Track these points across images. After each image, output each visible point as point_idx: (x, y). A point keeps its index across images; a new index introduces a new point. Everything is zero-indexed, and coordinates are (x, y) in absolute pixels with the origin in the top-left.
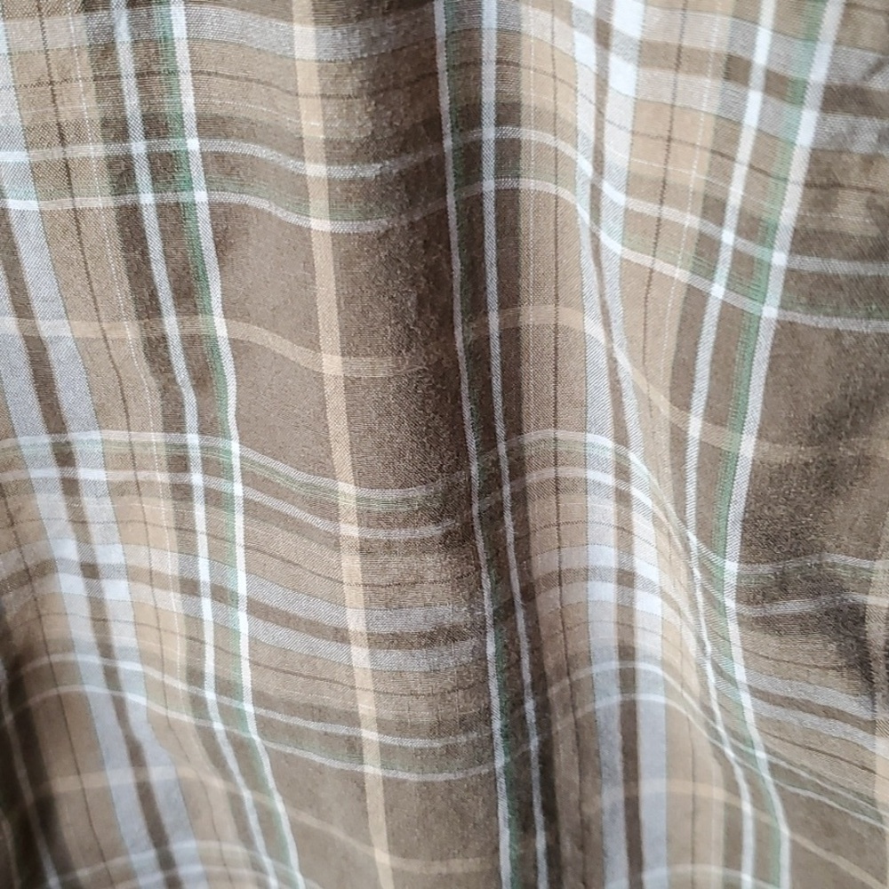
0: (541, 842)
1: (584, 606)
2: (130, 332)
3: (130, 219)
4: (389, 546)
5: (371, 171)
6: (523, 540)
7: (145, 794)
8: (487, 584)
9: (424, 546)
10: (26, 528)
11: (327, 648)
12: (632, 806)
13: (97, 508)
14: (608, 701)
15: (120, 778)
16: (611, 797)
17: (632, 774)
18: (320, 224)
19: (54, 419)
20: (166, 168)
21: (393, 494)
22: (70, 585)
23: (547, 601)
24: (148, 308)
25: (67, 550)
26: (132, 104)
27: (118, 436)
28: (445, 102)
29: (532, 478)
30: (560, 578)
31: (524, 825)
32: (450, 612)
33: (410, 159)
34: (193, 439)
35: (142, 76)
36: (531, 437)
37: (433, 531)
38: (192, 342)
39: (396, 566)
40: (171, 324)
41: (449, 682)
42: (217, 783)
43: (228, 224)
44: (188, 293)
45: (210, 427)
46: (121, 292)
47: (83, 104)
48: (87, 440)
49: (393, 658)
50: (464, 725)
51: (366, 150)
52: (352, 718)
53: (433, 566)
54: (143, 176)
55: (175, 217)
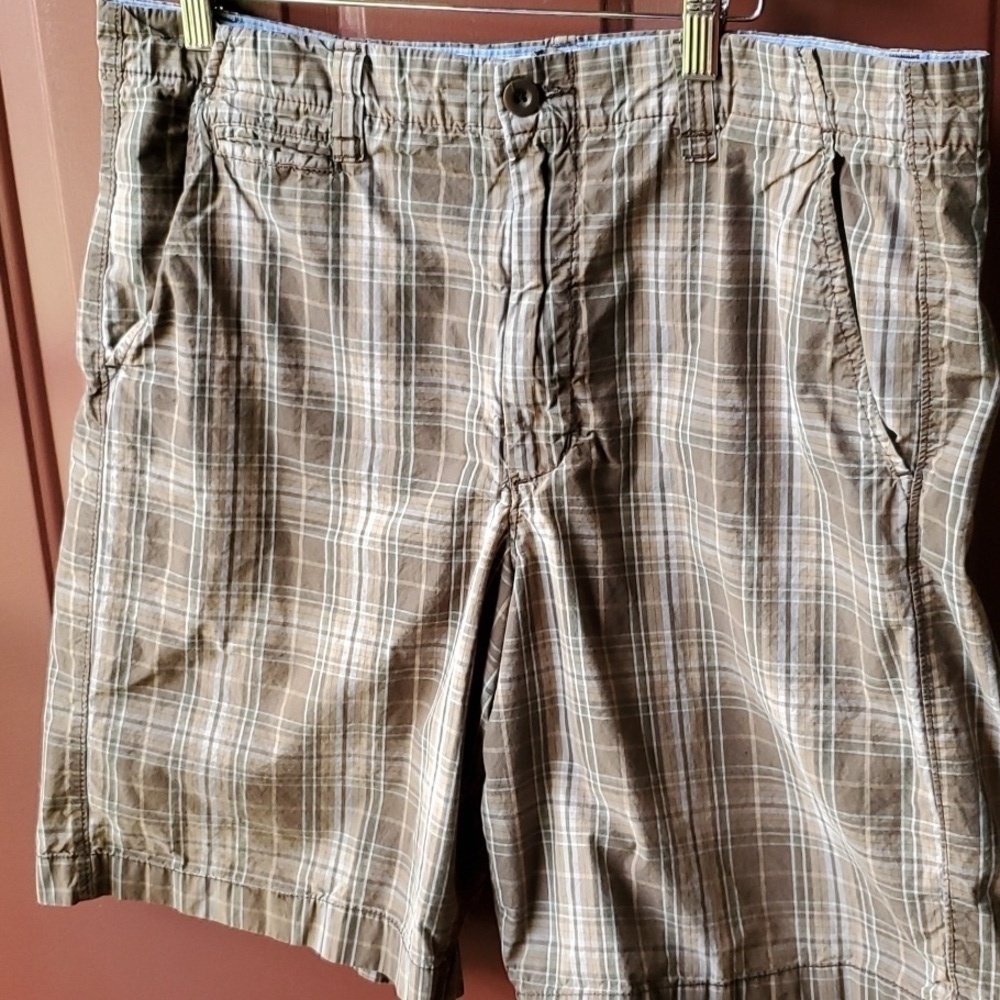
0: (758, 486)
1: (779, 419)
2: (679, 325)
3: (684, 297)
4: (724, 381)
5: (729, 286)
6: (763, 392)
7: (661, 469)
8: (748, 398)
9: (732, 381)
10: (647, 379)
11: (706, 411)
12: (790, 490)
13: (665, 375)
14: (785, 452)
15: (656, 465)
16: (783, 484)
17: (791, 479)
18: (718, 297)
19: (659, 349)
20: (693, 287)
21: (726, 365)
22: (654, 399)
23: (768, 414)
24: (684, 320)
25: (655, 389)
26: (689, 272)
27: (673, 355)
28: (751, 276)
29: (767, 377)
30: (773, 408)
31: (753, 478)
32: (737, 402)
33: (739, 286)
34: (689, 357)
35: (692, 266)
36: (768, 365)
37: (735, 378)
38: (693, 329)
39: (725, 386)
40: (689, 324)
41: (735, 423)
42: (679, 468)
43: (704, 299)
44: (694, 316)
45: (693, 354)
46: (679, 315)
47: (678, 271)
48: (666, 356)
49: (722, 414)
50: (737, 437)
51: (729, 281)
52: (711, 433)
53: (734, 388)
54: (688, 287)
55: (693, 298)
